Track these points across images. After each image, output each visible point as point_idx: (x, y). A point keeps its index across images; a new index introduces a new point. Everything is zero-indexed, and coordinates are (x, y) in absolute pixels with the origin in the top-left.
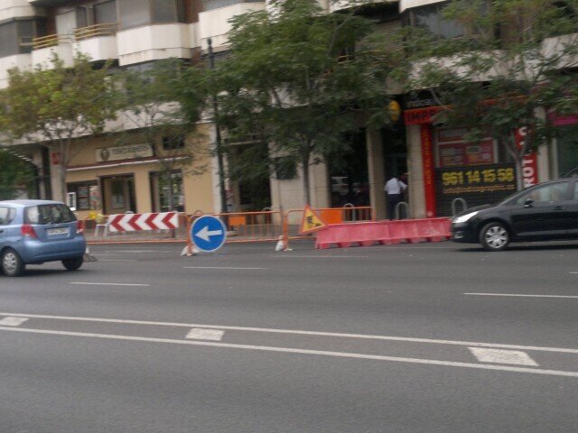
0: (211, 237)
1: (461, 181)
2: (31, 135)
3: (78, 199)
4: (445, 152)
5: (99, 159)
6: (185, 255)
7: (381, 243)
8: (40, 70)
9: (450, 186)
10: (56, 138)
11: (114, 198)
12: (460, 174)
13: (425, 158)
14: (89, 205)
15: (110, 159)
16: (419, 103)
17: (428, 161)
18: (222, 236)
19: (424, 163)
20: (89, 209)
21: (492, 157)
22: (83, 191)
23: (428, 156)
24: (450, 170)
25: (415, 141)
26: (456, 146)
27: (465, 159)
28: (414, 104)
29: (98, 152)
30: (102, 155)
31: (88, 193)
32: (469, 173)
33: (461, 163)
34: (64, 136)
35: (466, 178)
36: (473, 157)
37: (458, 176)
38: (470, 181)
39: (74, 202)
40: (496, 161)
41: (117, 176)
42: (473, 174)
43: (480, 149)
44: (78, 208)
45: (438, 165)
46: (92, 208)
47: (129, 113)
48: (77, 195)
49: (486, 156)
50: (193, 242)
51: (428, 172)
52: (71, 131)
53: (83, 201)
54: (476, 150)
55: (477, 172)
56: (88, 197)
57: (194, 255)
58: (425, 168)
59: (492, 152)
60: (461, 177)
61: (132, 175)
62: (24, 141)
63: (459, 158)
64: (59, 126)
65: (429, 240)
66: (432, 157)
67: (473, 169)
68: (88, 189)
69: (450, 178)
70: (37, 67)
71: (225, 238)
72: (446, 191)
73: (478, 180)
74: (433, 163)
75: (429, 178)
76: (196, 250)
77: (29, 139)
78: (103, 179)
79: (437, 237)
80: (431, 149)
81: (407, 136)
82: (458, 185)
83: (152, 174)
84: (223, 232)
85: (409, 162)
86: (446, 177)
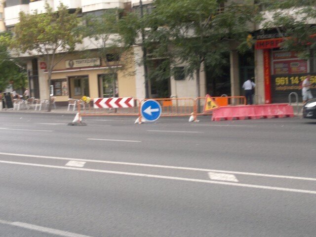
0: (152, 113)
1: (287, 83)
2: (31, 52)
3: (55, 89)
4: (277, 66)
5: (68, 66)
6: (137, 123)
7: (250, 118)
8: (36, 13)
9: (280, 85)
10: (45, 53)
11: (76, 89)
12: (287, 78)
13: (265, 69)
14: (61, 93)
15: (74, 66)
16: (264, 36)
17: (267, 70)
18: (159, 112)
19: (265, 72)
20: (61, 95)
21: (306, 69)
22: (58, 84)
23: (267, 68)
24: (280, 76)
25: (260, 59)
26: (285, 62)
27: (290, 69)
28: (261, 37)
29: (67, 62)
30: (69, 64)
31: (61, 86)
32: (292, 78)
33: (287, 72)
34: (51, 52)
35: (290, 81)
36: (294, 69)
37: (285, 80)
38: (293, 83)
39: (52, 91)
40: (308, 71)
41: (78, 77)
42: (294, 79)
43: (299, 64)
44: (55, 95)
45: (272, 73)
46: (63, 94)
47: (93, 39)
48: (54, 87)
49: (303, 69)
50: (142, 115)
51: (267, 77)
52: (55, 50)
53: (58, 90)
54: (296, 65)
55: (297, 78)
56: (61, 88)
57: (143, 123)
58: (265, 75)
59: (306, 66)
60: (287, 81)
61: (87, 76)
62: (26, 55)
63: (286, 69)
64: (47, 46)
65: (277, 117)
66: (270, 68)
67: (295, 76)
68: (61, 83)
69: (280, 81)
70: (35, 12)
71: (161, 113)
72: (278, 89)
73: (297, 82)
74: (270, 72)
75: (268, 80)
76: (144, 120)
77: (30, 54)
78: (69, 78)
79: (282, 115)
80: (269, 64)
81: (255, 56)
82: (285, 85)
83: (99, 76)
84: (159, 109)
85: (255, 71)
86: (278, 80)
